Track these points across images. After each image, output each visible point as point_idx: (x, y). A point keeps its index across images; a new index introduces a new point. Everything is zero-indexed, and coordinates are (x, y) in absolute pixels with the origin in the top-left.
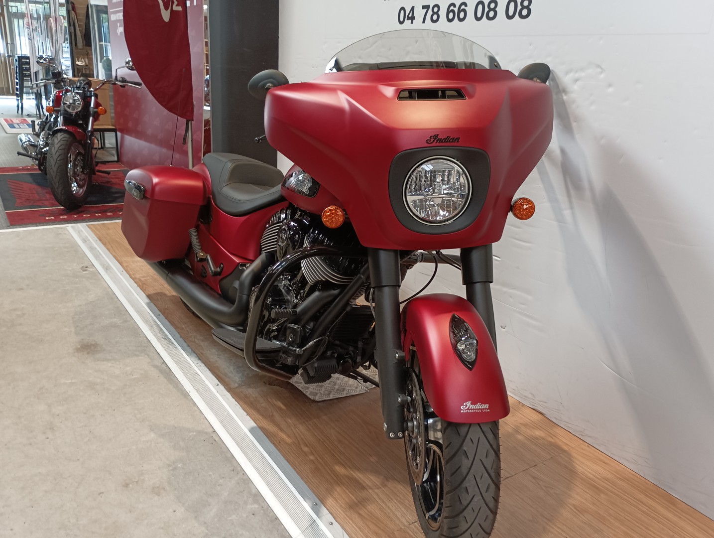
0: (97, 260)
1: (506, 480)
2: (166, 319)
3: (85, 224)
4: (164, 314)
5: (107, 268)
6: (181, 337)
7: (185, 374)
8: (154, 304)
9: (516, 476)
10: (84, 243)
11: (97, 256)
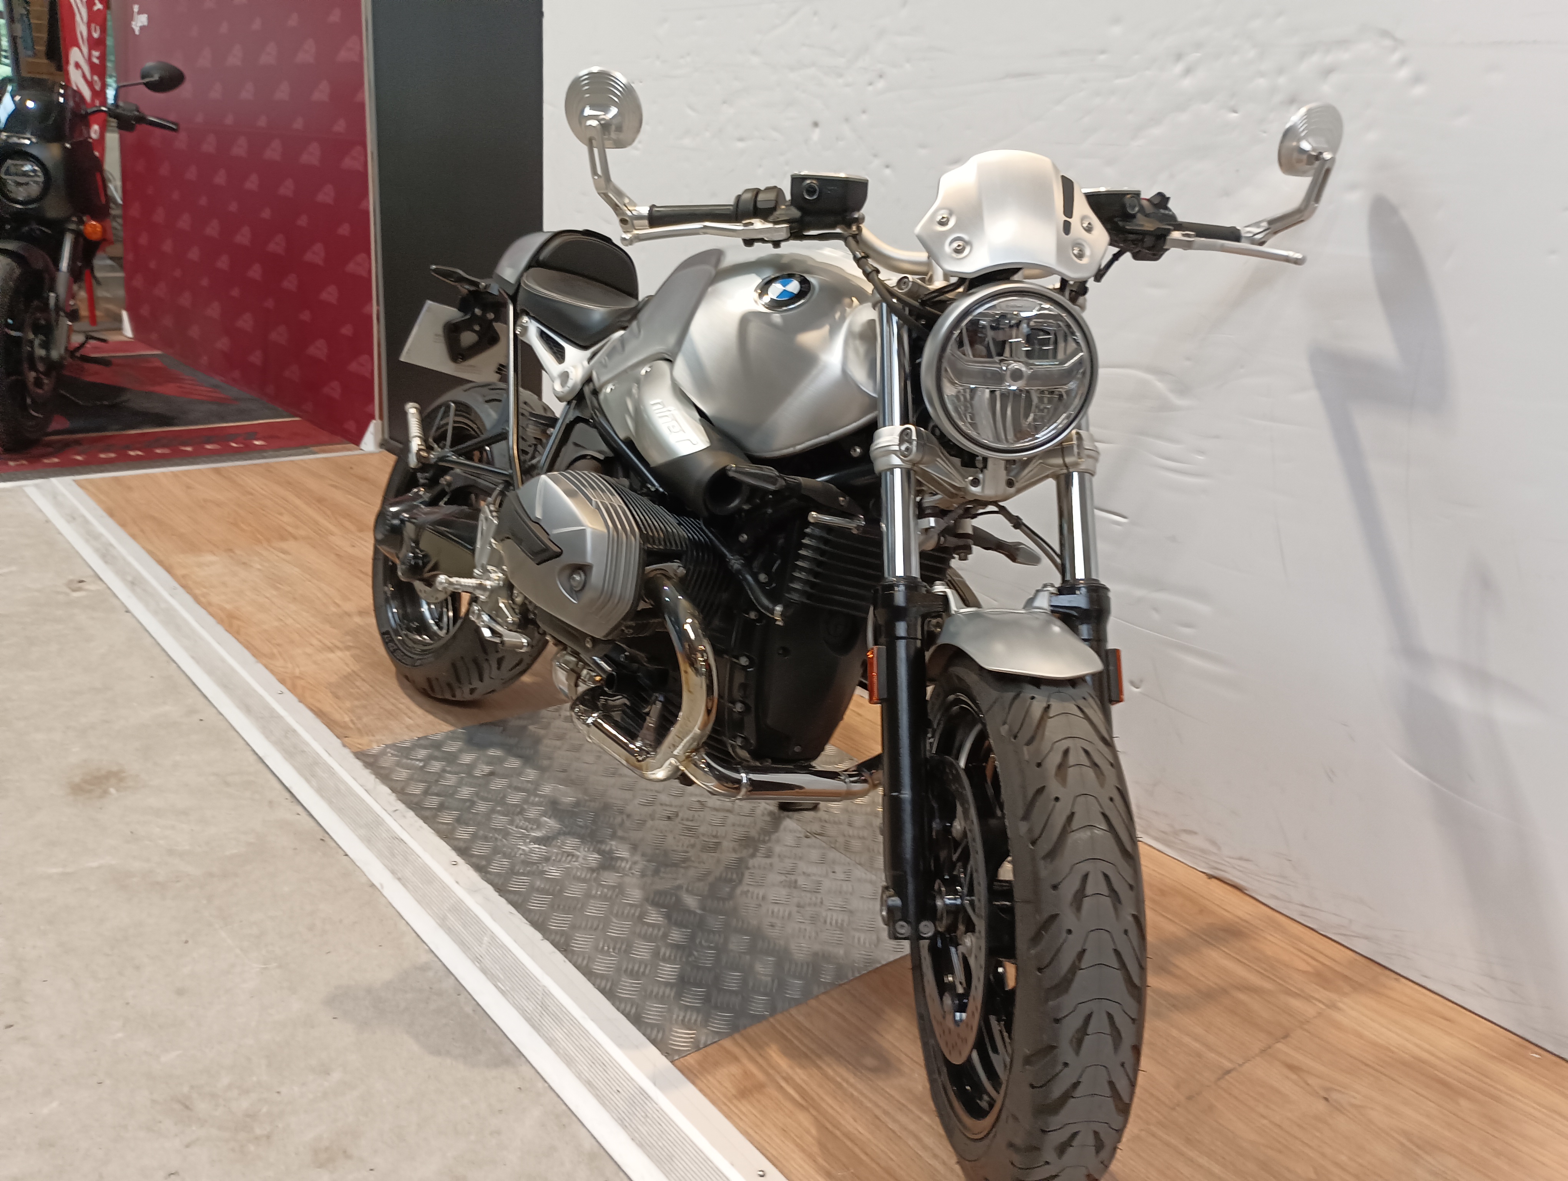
0: (106, 562)
1: (1227, 1077)
2: (300, 701)
3: (69, 479)
4: (293, 689)
5: (135, 583)
6: (344, 746)
7: (368, 841)
8: (266, 667)
9: (1247, 1064)
10: (69, 522)
11: (107, 555)
